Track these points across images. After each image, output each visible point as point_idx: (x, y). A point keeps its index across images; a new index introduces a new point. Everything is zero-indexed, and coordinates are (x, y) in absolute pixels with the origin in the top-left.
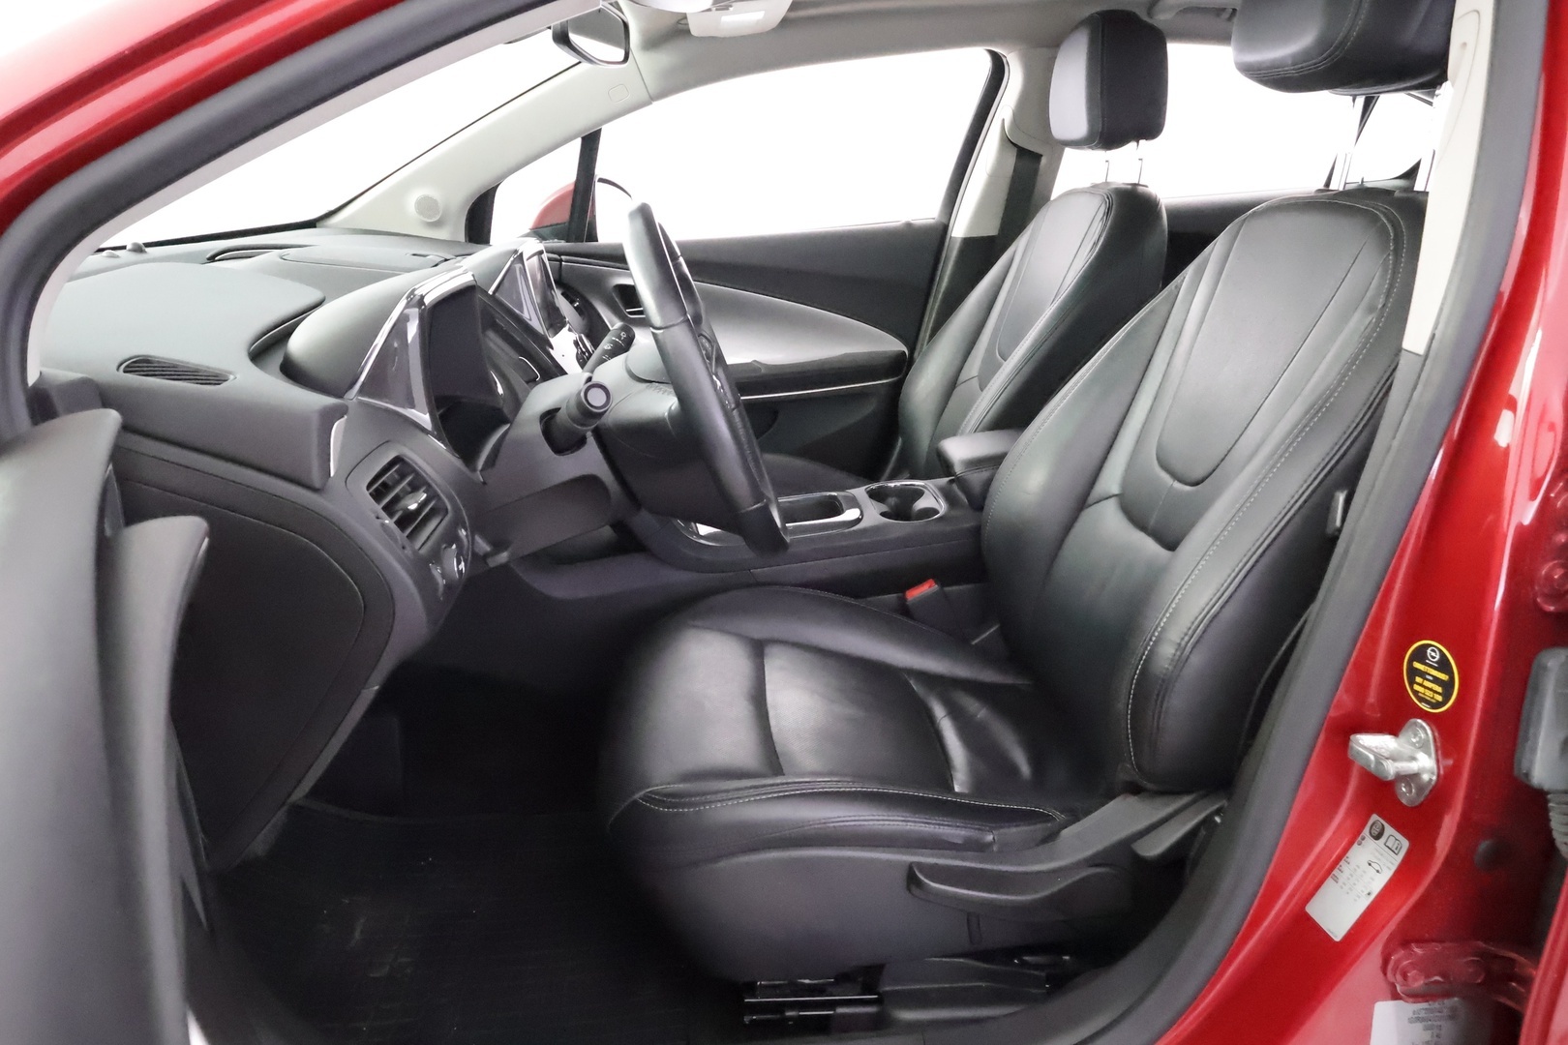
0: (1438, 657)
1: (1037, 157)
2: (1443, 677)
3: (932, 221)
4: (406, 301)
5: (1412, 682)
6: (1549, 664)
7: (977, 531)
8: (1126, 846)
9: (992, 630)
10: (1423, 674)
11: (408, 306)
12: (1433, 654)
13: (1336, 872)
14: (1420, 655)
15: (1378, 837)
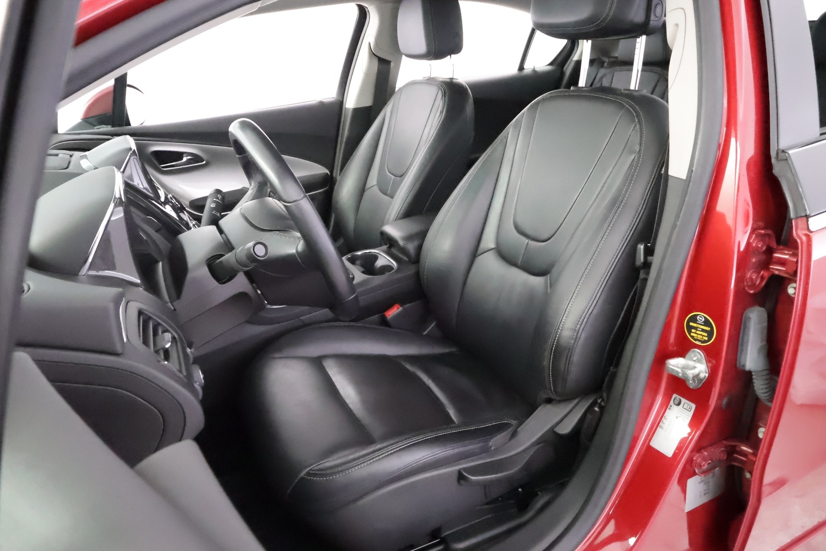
0: (703, 320)
1: (388, 62)
2: (708, 329)
3: (333, 99)
4: (113, 204)
5: (690, 332)
6: (751, 316)
7: (418, 274)
8: (552, 431)
9: (433, 325)
10: (696, 328)
11: (116, 206)
12: (701, 319)
13: (661, 424)
14: (693, 319)
15: (679, 404)
